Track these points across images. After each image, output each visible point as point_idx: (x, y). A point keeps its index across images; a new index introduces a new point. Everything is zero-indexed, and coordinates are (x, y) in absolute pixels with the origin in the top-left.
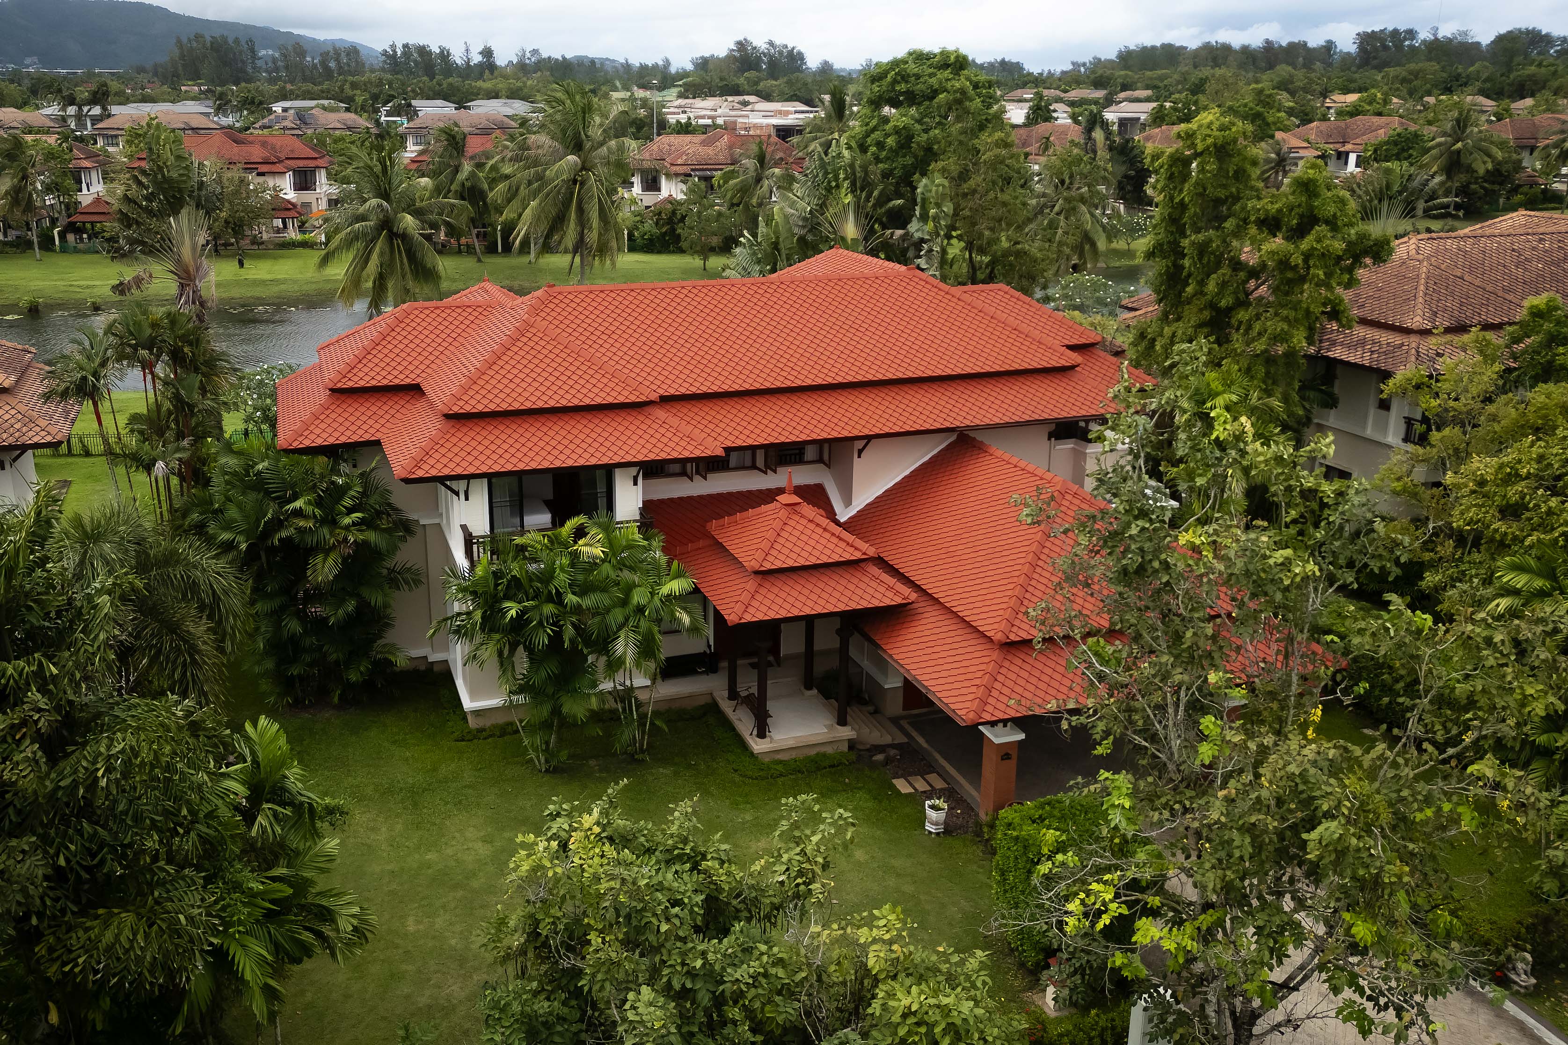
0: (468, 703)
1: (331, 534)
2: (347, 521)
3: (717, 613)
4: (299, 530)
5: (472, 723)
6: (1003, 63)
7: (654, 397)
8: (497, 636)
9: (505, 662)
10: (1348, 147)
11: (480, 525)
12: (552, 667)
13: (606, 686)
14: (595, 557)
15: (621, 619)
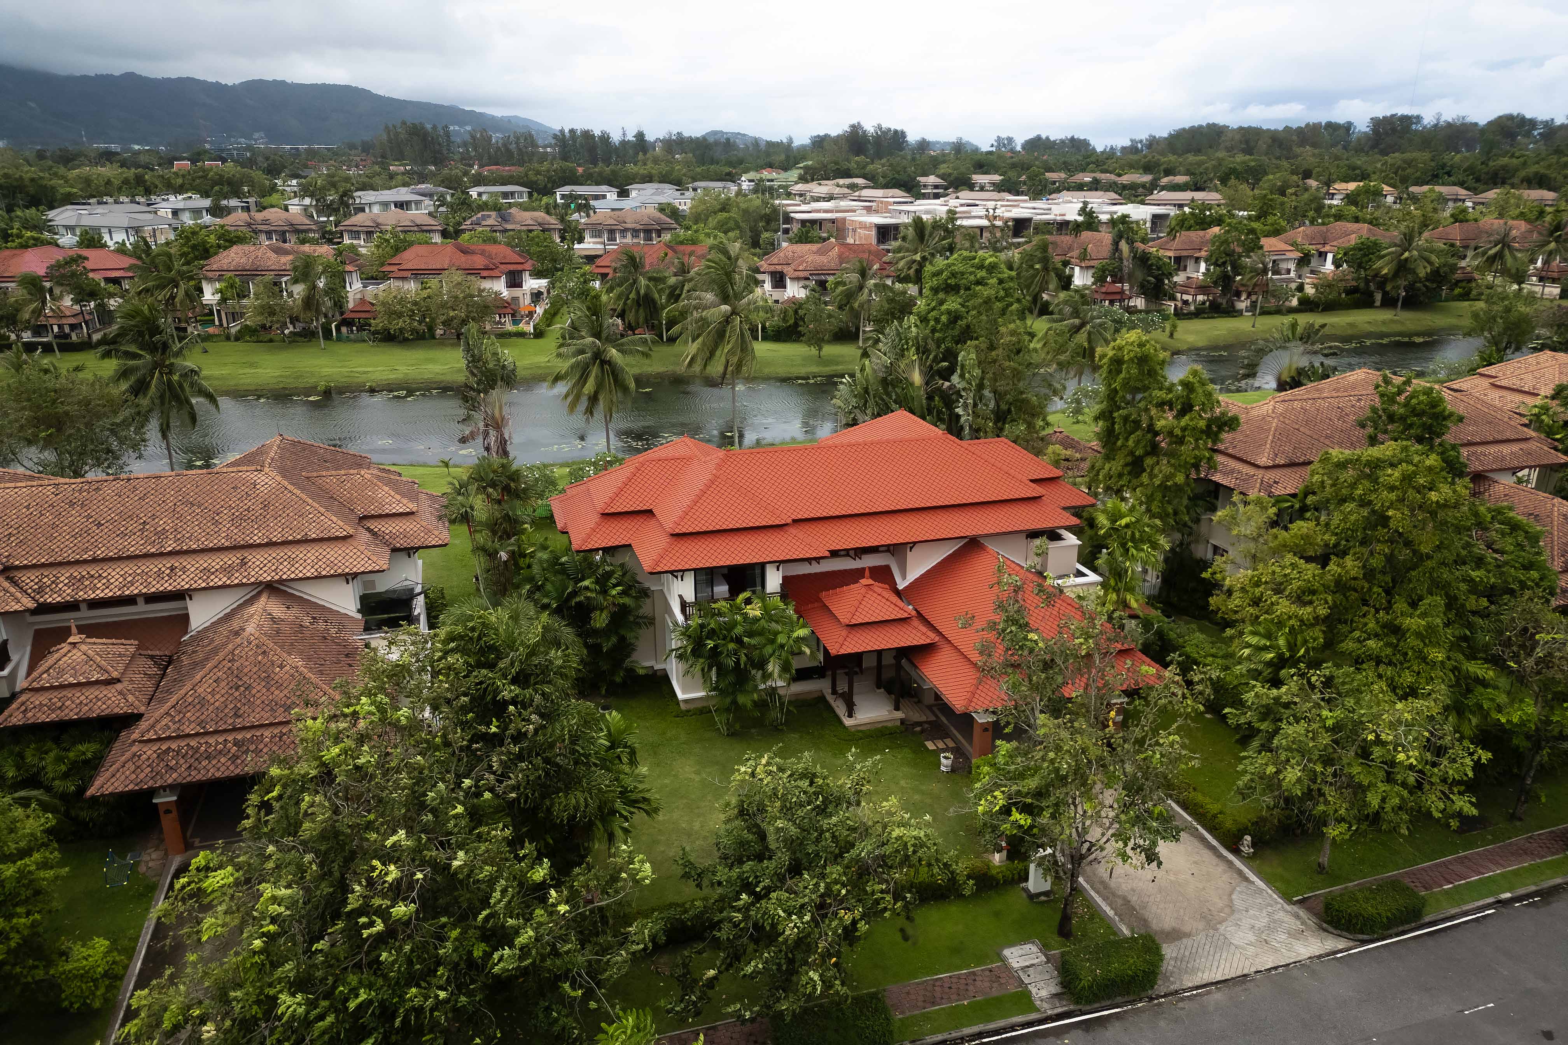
0: (681, 696)
1: (605, 600)
2: (614, 592)
3: (825, 648)
4: (588, 598)
5: (683, 707)
6: (1072, 139)
7: (789, 521)
8: (701, 660)
9: (705, 674)
10: (1327, 248)
11: (690, 597)
12: (731, 678)
13: (762, 686)
14: (755, 616)
15: (771, 651)
